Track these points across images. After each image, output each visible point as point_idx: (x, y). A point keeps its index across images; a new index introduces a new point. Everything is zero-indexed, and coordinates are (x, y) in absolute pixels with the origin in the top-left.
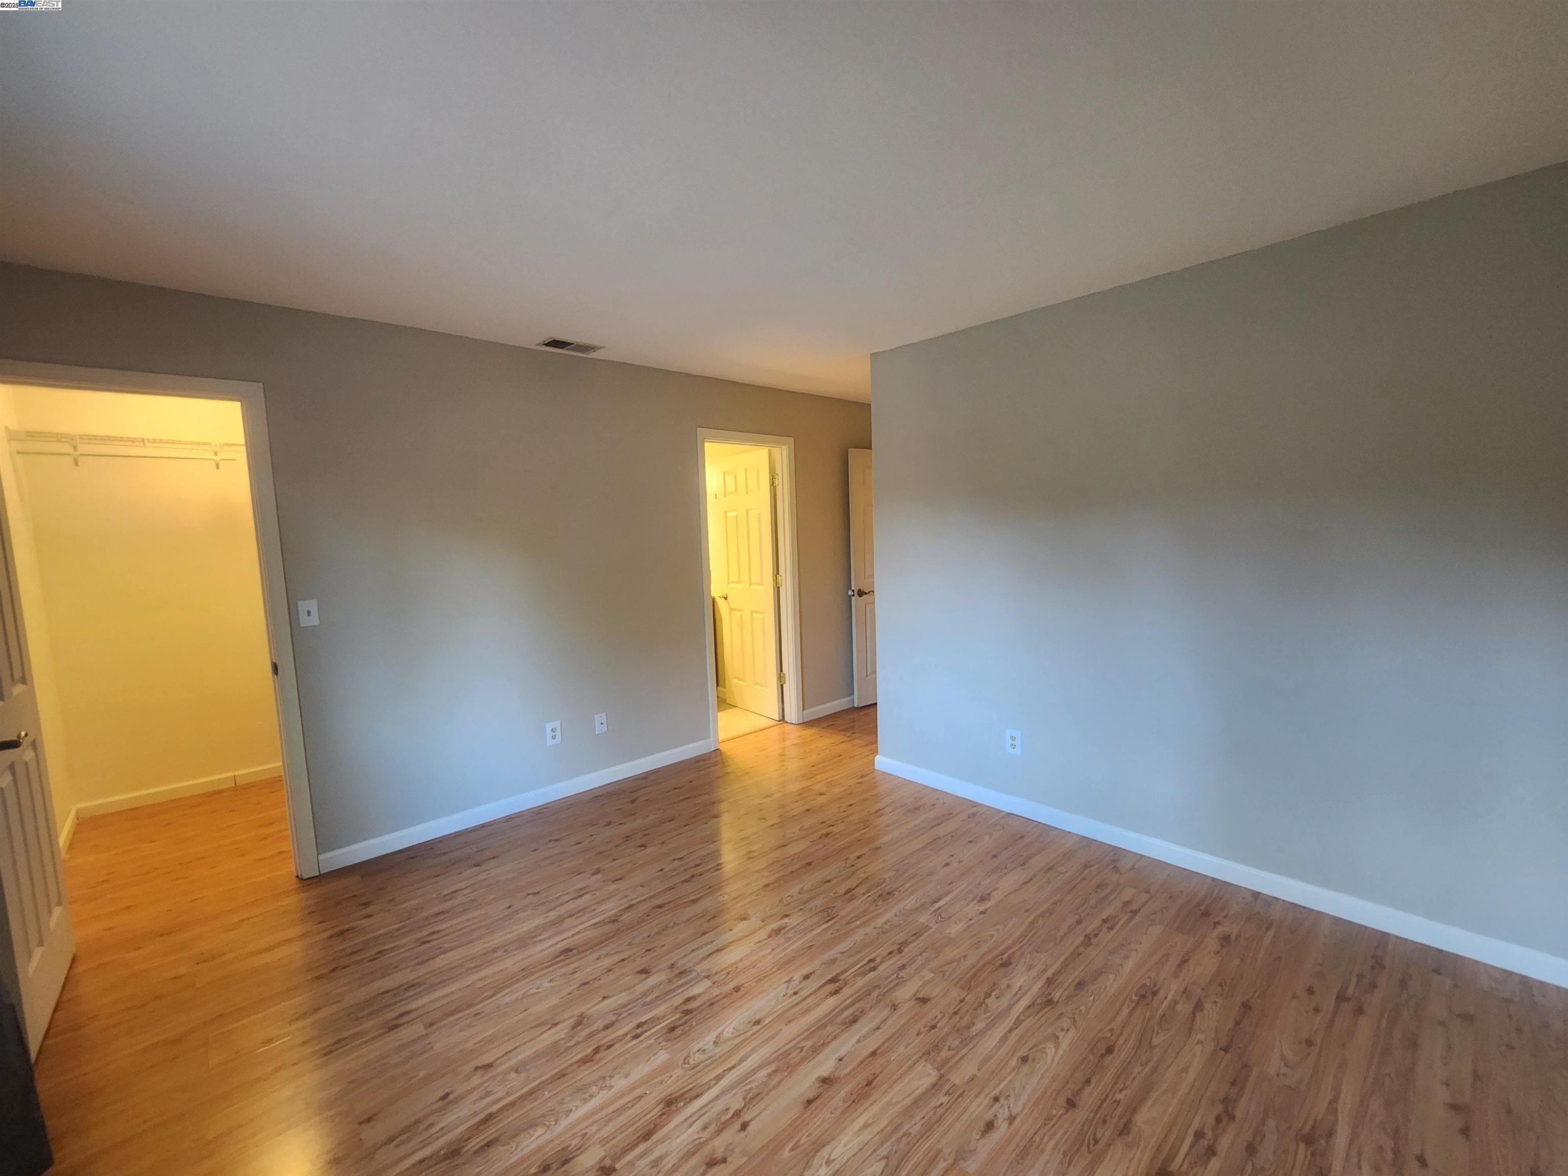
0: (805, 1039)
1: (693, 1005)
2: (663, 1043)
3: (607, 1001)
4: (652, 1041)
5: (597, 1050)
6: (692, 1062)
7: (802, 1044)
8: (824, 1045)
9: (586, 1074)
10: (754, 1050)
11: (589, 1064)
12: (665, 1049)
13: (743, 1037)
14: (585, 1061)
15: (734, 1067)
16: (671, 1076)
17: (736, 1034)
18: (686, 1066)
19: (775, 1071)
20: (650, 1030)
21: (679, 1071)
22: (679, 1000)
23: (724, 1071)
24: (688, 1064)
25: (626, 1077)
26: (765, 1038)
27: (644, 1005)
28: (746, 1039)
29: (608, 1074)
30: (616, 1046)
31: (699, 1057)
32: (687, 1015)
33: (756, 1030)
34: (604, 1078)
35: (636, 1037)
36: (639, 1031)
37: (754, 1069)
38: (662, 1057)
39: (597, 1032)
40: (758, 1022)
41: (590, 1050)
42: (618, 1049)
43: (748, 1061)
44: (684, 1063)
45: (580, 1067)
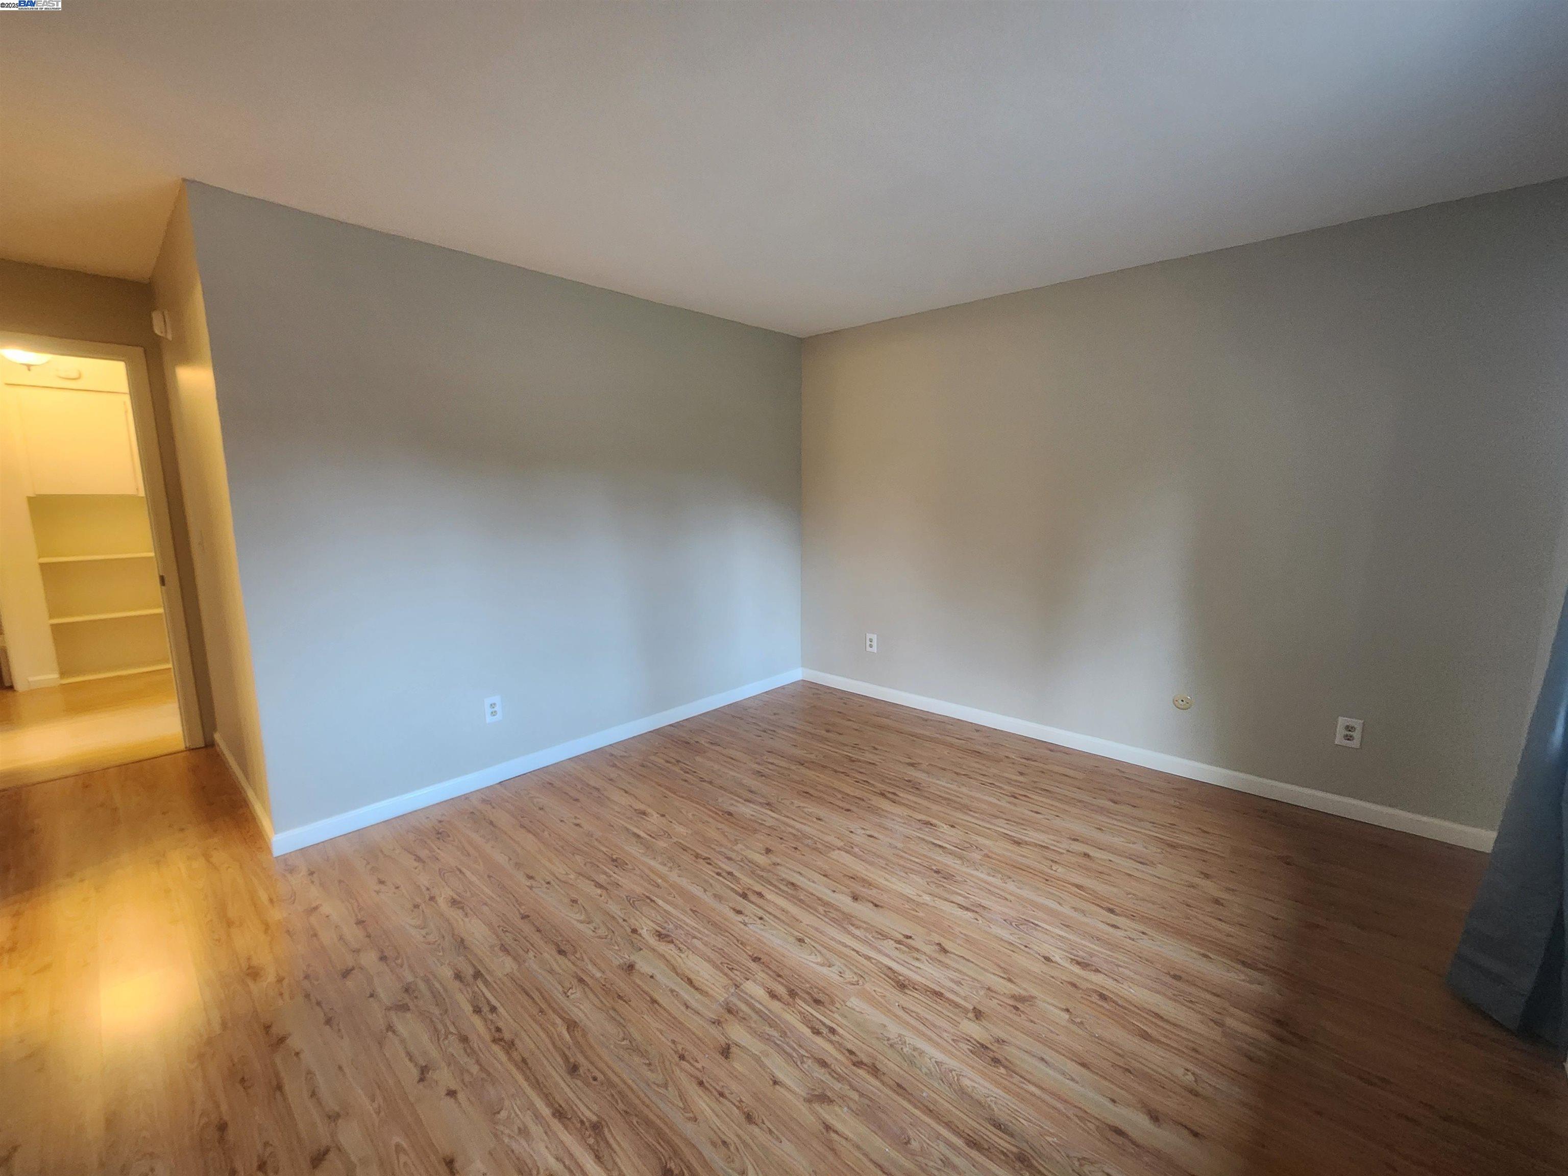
0: (816, 910)
1: (781, 990)
2: (838, 1005)
3: (780, 1076)
4: (836, 1016)
5: (859, 1064)
6: (856, 979)
7: (823, 913)
8: (819, 899)
9: (891, 1065)
10: (833, 939)
11: (879, 1066)
12: (845, 1003)
13: (820, 948)
14: (875, 1071)
15: (854, 950)
16: (875, 991)
17: (815, 952)
18: (860, 982)
19: (853, 925)
20: (821, 1021)
21: (868, 987)
22: (776, 1006)
23: (860, 955)
24: (858, 981)
25: (885, 1026)
26: (820, 934)
27: (784, 1034)
28: (822, 945)
29: (886, 1043)
30: (849, 1046)
31: (849, 975)
32: (797, 994)
33: (809, 940)
34: (891, 1046)
35: (832, 1031)
36: (825, 1031)
37: (853, 937)
38: (854, 1002)
39: (833, 1073)
40: (801, 940)
41: (861, 1072)
42: (851, 1043)
43: (845, 942)
44: (858, 984)
45: (884, 1074)
